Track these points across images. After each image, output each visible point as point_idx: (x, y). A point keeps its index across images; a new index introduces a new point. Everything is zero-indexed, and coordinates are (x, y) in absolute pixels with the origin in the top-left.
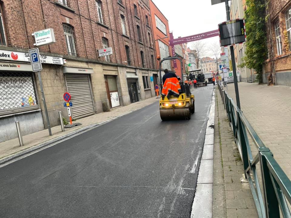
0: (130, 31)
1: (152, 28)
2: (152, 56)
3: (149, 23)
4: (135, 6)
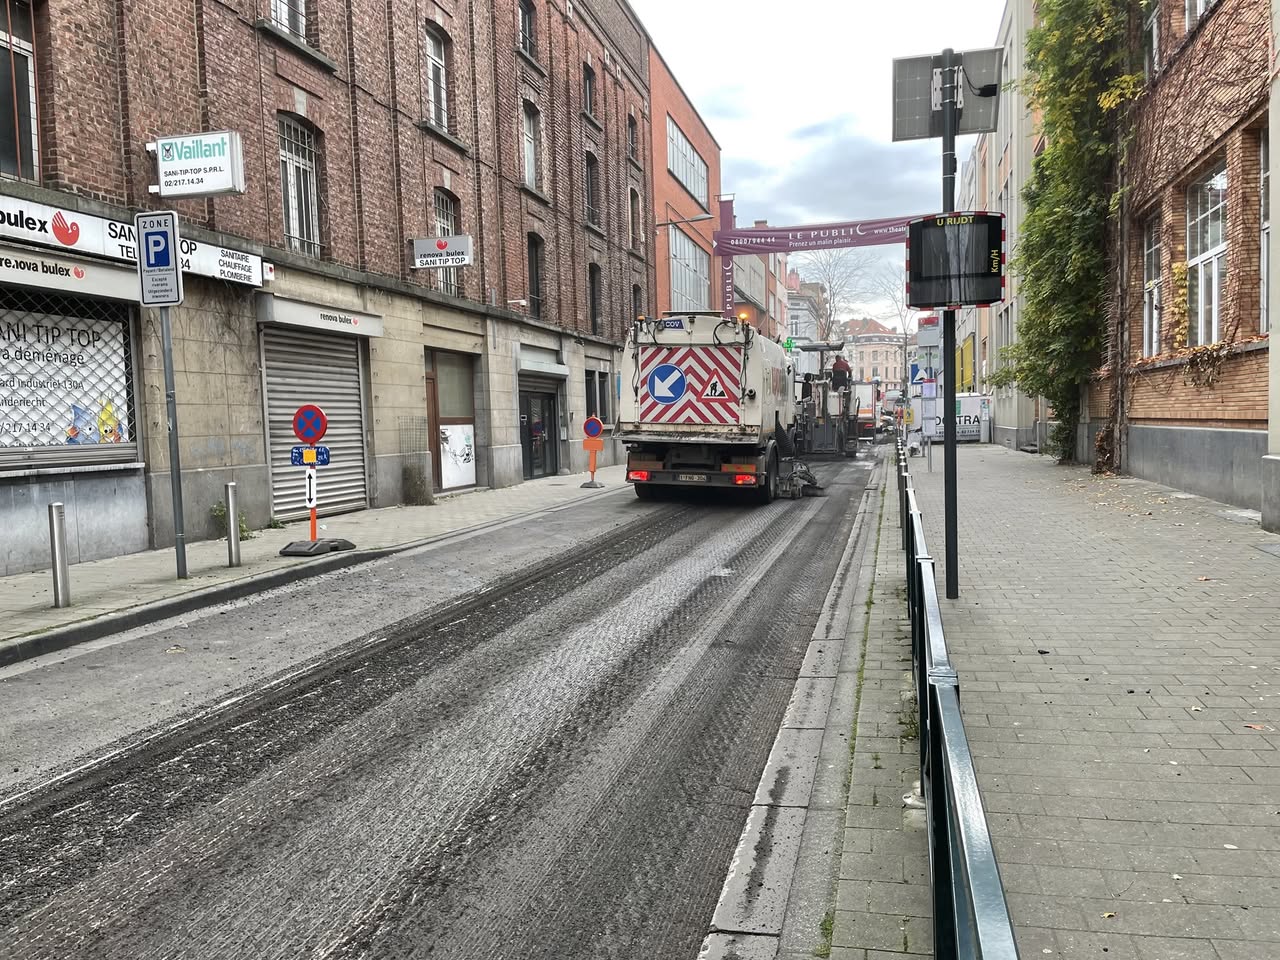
0: (555, 174)
1: (648, 173)
2: (636, 289)
3: (640, 147)
4: (589, 72)
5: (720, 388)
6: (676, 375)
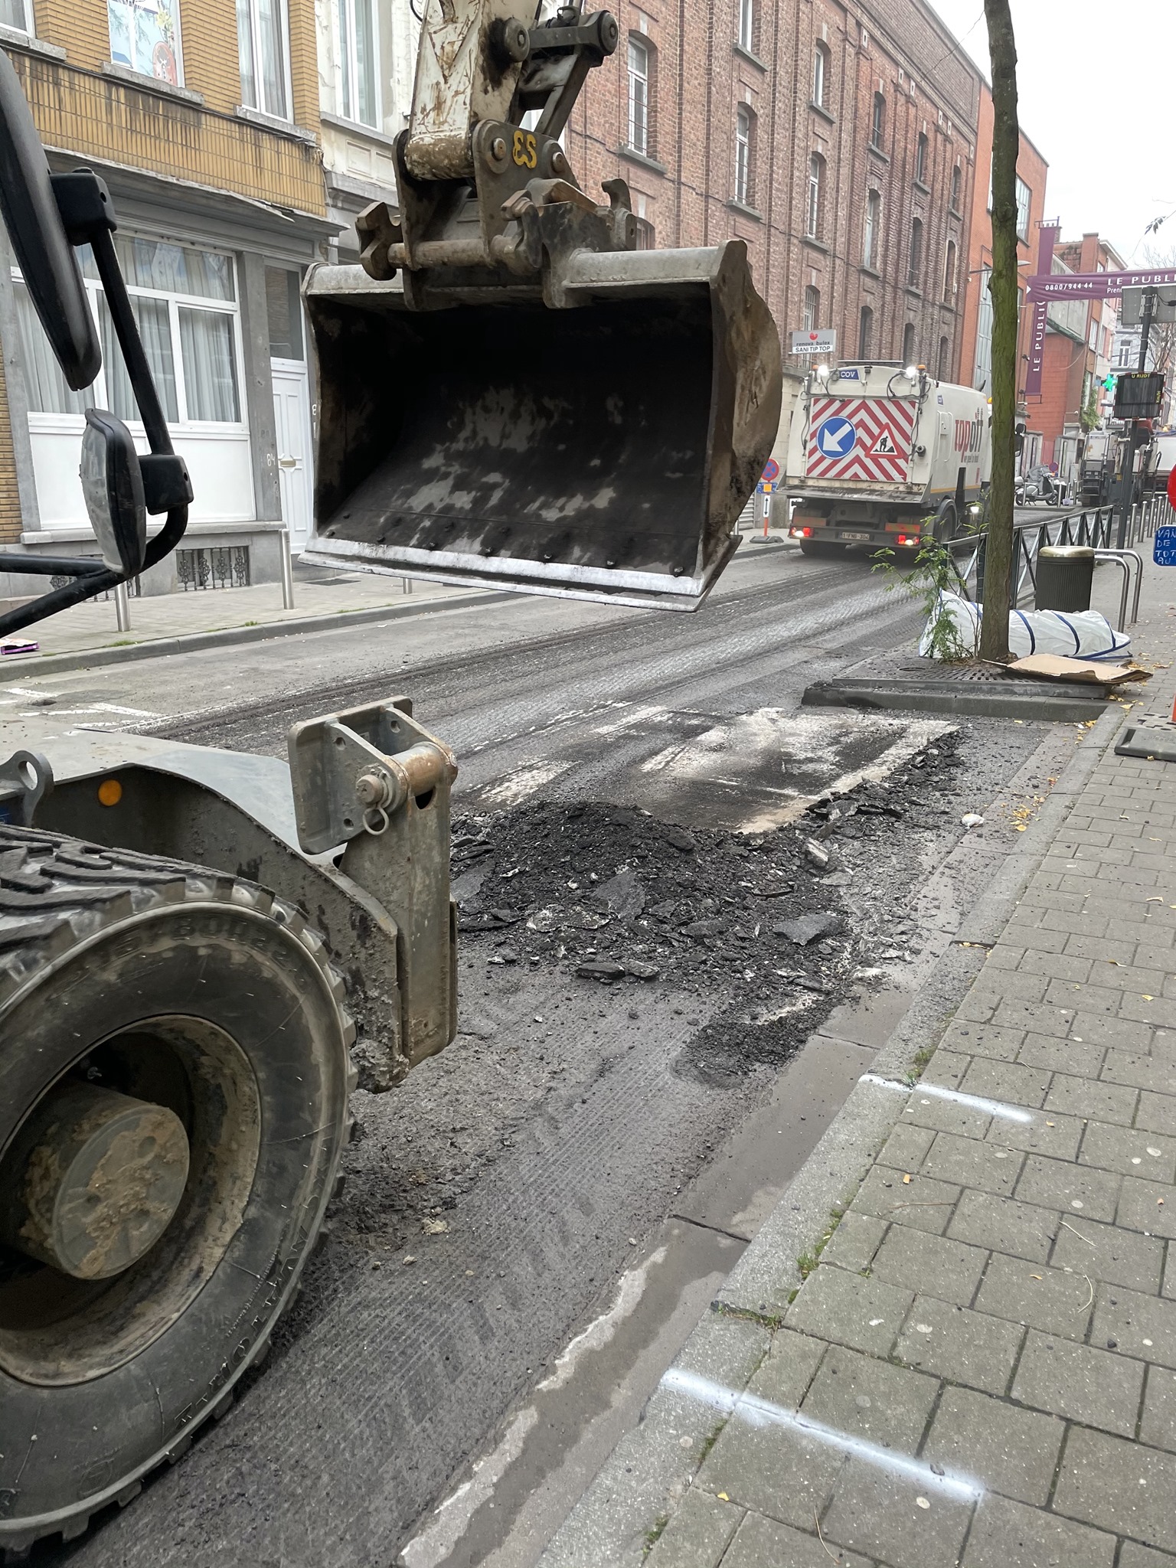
0: (886, 249)
1: (967, 221)
2: (944, 340)
3: (962, 197)
4: (923, 139)
6: (846, 429)
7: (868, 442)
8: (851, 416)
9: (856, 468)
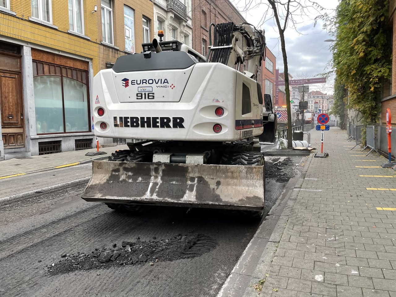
5: (286, 116)
6: (280, 114)
7: (283, 116)
8: (280, 112)
9: (281, 119)
